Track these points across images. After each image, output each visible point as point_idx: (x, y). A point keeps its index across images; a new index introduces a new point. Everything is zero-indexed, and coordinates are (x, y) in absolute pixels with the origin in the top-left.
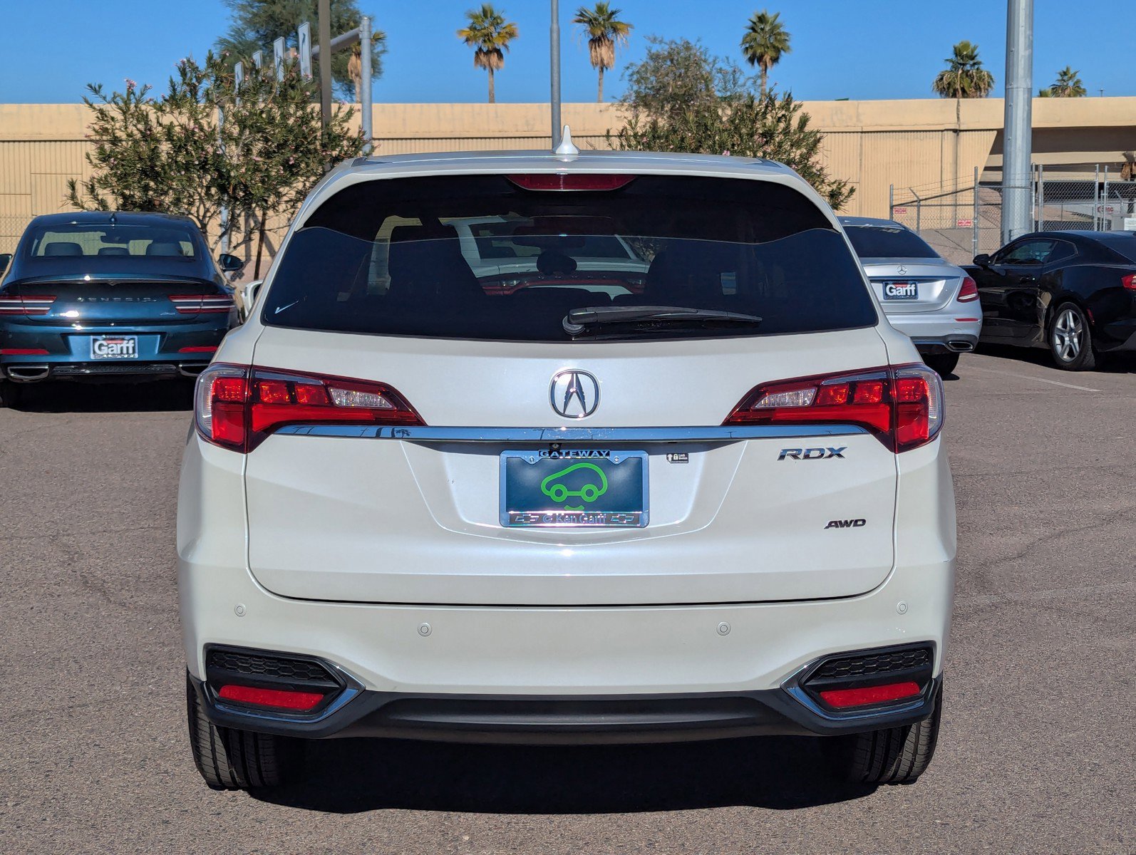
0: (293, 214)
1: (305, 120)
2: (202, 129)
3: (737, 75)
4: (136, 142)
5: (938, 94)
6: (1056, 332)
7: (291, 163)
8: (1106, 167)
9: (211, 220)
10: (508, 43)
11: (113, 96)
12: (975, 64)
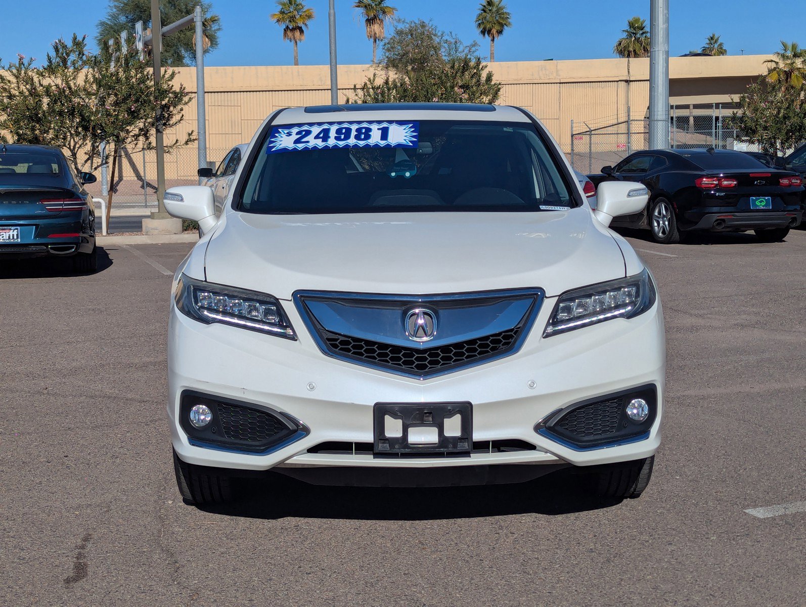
0: (136, 144)
1: (143, 81)
2: (70, 88)
3: (458, 45)
4: (25, 97)
5: (618, 54)
6: (654, 218)
7: (132, 110)
8: (720, 105)
9: (79, 150)
10: (308, 22)
11: (9, 66)
12: (643, 33)
